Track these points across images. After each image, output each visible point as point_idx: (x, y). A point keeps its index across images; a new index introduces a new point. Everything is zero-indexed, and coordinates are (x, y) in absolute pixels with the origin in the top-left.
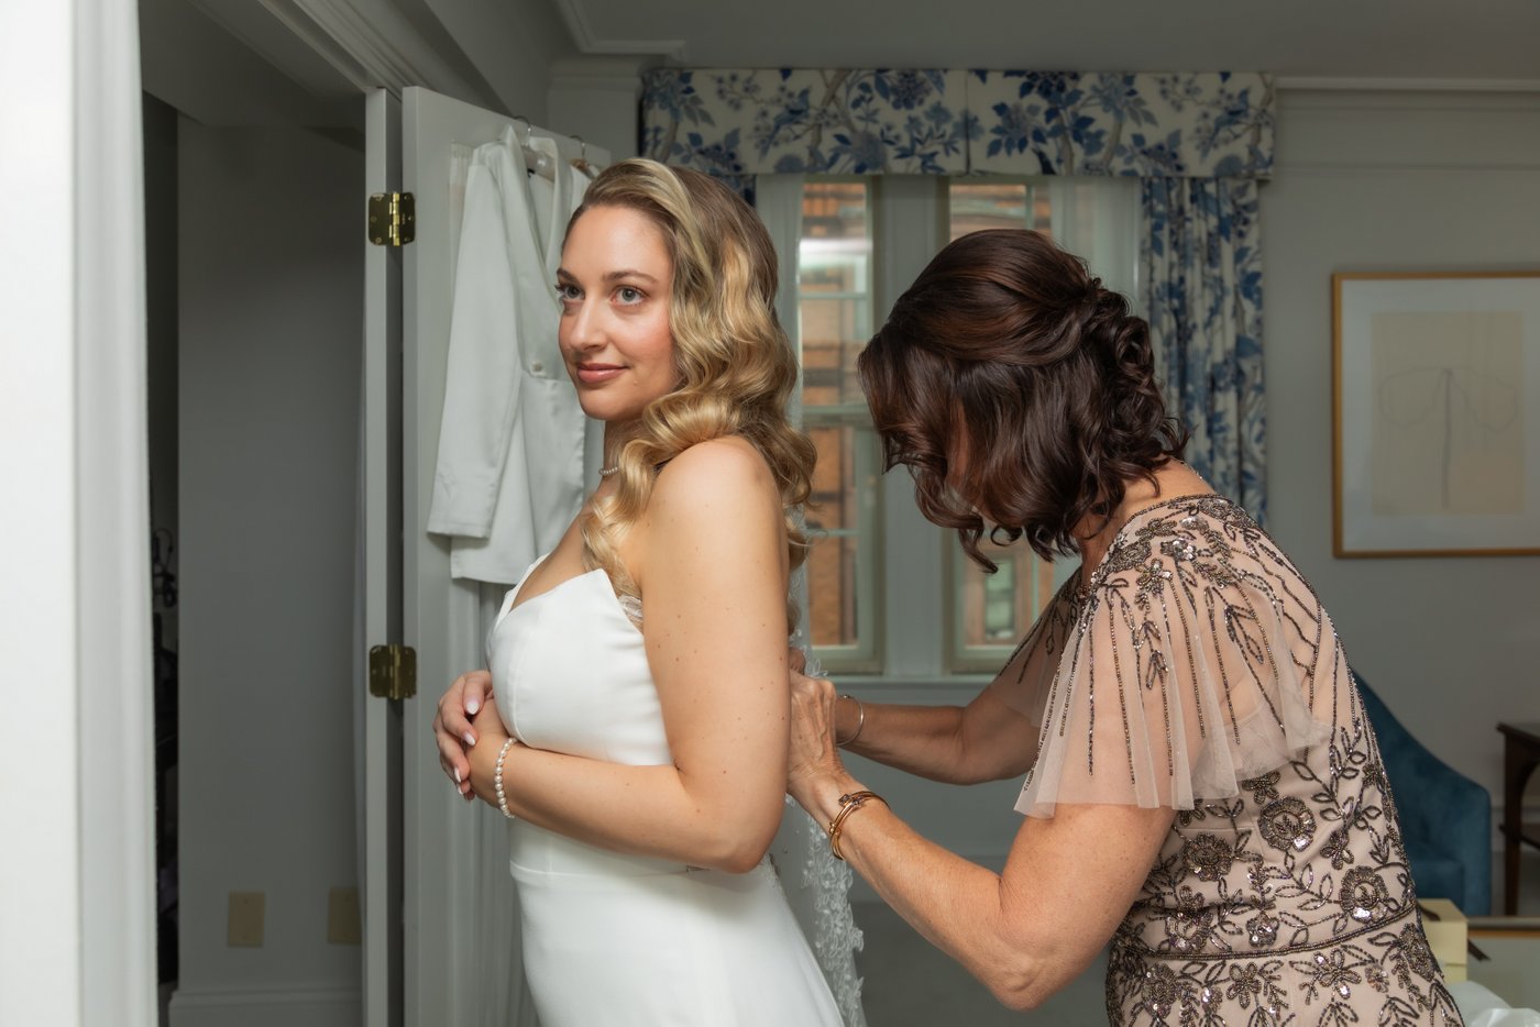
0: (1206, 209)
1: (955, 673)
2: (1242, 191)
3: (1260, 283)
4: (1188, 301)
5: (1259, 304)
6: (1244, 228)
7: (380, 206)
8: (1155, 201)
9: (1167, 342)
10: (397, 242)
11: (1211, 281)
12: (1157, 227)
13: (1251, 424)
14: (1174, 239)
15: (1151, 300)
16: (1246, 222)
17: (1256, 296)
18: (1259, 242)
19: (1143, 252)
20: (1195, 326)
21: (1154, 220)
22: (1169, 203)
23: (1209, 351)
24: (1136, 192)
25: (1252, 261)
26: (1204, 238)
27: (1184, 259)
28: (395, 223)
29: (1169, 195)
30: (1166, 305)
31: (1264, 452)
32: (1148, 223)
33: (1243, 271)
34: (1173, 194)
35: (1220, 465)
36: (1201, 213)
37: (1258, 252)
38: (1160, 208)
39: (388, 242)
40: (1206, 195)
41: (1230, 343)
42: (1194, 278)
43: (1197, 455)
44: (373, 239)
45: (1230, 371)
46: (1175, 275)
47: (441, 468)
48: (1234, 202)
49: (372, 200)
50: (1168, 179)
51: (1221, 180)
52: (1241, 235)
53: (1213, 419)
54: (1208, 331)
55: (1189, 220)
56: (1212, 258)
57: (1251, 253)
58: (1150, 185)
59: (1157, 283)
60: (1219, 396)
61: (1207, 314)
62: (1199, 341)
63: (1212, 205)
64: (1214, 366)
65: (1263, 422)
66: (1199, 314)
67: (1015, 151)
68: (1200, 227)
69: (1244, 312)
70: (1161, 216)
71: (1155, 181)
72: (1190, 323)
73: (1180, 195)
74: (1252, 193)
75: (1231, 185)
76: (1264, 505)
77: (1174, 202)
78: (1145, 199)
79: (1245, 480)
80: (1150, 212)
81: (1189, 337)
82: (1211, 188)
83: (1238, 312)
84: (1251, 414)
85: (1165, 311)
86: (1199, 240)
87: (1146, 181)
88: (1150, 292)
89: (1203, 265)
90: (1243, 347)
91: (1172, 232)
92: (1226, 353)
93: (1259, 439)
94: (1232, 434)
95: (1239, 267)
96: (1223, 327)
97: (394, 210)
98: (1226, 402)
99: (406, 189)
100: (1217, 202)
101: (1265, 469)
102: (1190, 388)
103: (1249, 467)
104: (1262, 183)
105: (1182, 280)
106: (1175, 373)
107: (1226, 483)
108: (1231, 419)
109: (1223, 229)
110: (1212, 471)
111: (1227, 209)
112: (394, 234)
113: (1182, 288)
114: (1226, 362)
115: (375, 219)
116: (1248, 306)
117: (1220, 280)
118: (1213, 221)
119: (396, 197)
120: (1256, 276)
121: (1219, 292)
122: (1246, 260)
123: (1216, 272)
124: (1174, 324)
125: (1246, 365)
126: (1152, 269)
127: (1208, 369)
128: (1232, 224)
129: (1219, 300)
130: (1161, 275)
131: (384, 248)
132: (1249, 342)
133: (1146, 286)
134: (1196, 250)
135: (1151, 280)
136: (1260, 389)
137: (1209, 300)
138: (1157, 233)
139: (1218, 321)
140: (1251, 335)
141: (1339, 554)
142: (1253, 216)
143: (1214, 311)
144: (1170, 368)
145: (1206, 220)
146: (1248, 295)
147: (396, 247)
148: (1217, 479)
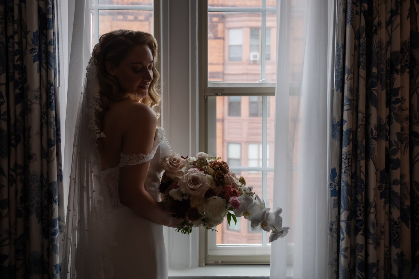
20: (379, 24)
23: (389, 43)
35: (396, 127)
43: (379, 119)
45: (405, 57)
53: (391, 92)
54: (390, 27)
60: (396, 76)
61: (389, 15)
62: (382, 35)
64: (393, 54)
66: (383, 16)
83: (413, 14)
92: (403, 44)
94: (407, 105)
96: (401, 24)
102: (375, 70)
107: (400, 140)
110: (390, 132)
114: (402, 51)
129: (399, 4)
139: (397, 20)
143: (395, 12)
148: (394, 138)
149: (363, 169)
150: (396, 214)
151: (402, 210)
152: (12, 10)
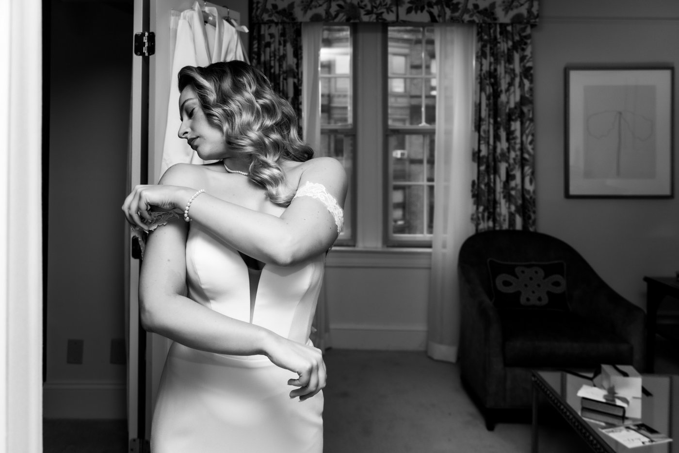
0: (507, 38)
1: (388, 246)
2: (524, 30)
3: (532, 72)
4: (498, 80)
5: (531, 81)
6: (525, 47)
7: (139, 38)
8: (483, 34)
9: (488, 98)
10: (147, 54)
11: (509, 71)
12: (484, 46)
13: (527, 136)
14: (492, 51)
15: (481, 79)
16: (526, 44)
17: (530, 78)
18: (532, 53)
19: (477, 57)
20: (502, 91)
21: (483, 43)
22: (489, 35)
23: (508, 102)
24: (475, 30)
25: (528, 61)
26: (506, 51)
27: (497, 61)
28: (146, 46)
29: (490, 32)
30: (488, 82)
31: (533, 149)
32: (480, 45)
33: (524, 66)
34: (492, 31)
35: (513, 155)
36: (505, 40)
37: (531, 58)
38: (486, 37)
39: (143, 54)
40: (507, 32)
41: (518, 99)
42: (501, 69)
43: (502, 150)
44: (136, 54)
45: (518, 112)
46: (492, 68)
47: (165, 156)
48: (520, 35)
49: (136, 35)
50: (490, 24)
51: (514, 25)
52: (523, 50)
53: (510, 134)
54: (508, 93)
55: (499, 43)
56: (510, 60)
57: (528, 58)
58: (481, 27)
59: (484, 71)
60: (513, 123)
61: (507, 86)
62: (503, 98)
63: (510, 36)
64: (510, 109)
65: (533, 135)
66: (504, 86)
67: (419, 12)
68: (504, 46)
69: (524, 85)
70: (486, 41)
71: (483, 25)
72: (499, 90)
73: (495, 31)
74: (528, 31)
75: (519, 27)
76: (533, 173)
77: (492, 35)
78: (479, 33)
79: (524, 162)
80: (480, 39)
81: (499, 96)
82: (509, 28)
83: (521, 85)
84: (527, 132)
85: (487, 84)
86: (504, 52)
87: (479, 25)
88: (480, 75)
89: (505, 63)
90: (524, 101)
91: (491, 49)
92: (516, 103)
93: (531, 143)
94: (518, 141)
95: (522, 64)
96: (514, 92)
97: (145, 40)
98: (516, 126)
99: (151, 31)
100: (512, 34)
101: (533, 157)
102: (499, 119)
103: (526, 156)
104: (533, 26)
105: (495, 70)
106: (492, 113)
107: (515, 163)
108: (518, 134)
109: (516, 46)
110: (509, 157)
111: (517, 38)
112: (145, 50)
113: (496, 74)
114: (515, 108)
115: (137, 44)
116: (527, 83)
117: (513, 70)
118: (510, 43)
119: (147, 34)
120: (530, 68)
121: (513, 76)
122: (525, 61)
123: (511, 66)
124: (491, 90)
125: (525, 109)
126: (482, 65)
127: (507, 110)
128: (520, 45)
129: (513, 79)
130: (486, 68)
131: (141, 57)
132: (527, 98)
133: (479, 73)
134: (502, 56)
135: (481, 70)
136: (532, 120)
137: (508, 79)
138: (484, 49)
139: (512, 89)
140: (527, 96)
141: (568, 196)
142: (529, 41)
143: (511, 84)
144: (490, 110)
145: (507, 43)
146: (526, 77)
147: (147, 56)
148: (511, 161)
149: (492, 180)
150: (513, 208)
151: (516, 207)
152: (279, 84)
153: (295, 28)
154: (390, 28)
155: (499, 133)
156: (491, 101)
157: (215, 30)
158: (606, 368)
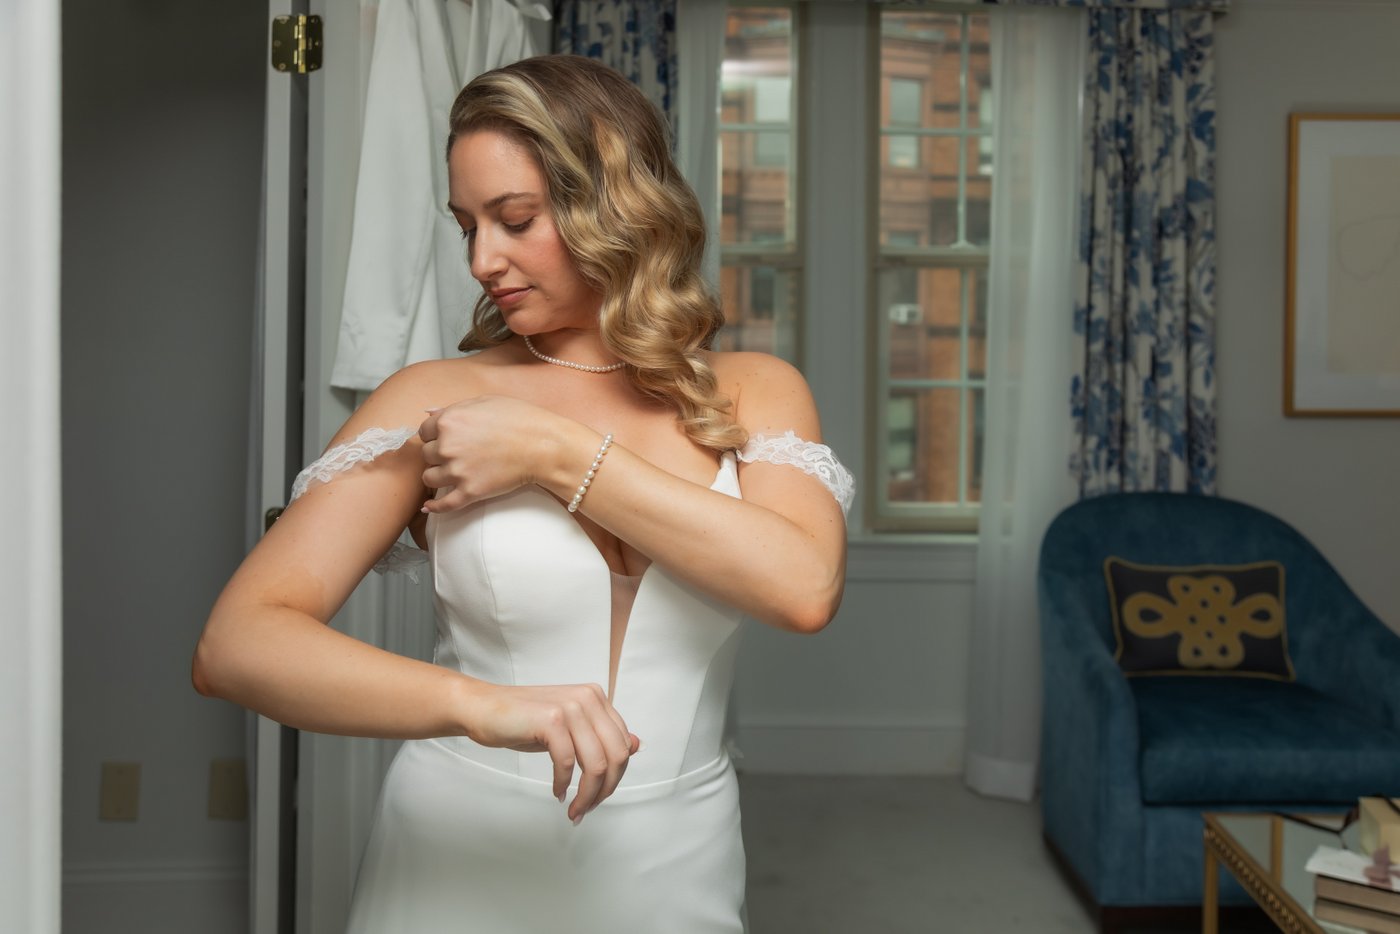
0: (1158, 42)
1: (877, 531)
2: (1196, 24)
3: (1213, 123)
4: (1135, 141)
5: (1212, 145)
6: (1197, 64)
7: (284, 29)
8: (1103, 33)
9: (1112, 184)
10: (302, 69)
11: (1161, 120)
12: (1105, 61)
13: (1200, 273)
14: (1122, 74)
15: (1096, 139)
16: (1200, 57)
17: (1208, 137)
18: (1214, 79)
19: (1088, 87)
20: (1142, 168)
21: (1101, 54)
22: (1117, 36)
23: (1157, 195)
24: (1083, 23)
25: (1205, 98)
26: (1155, 74)
27: (1133, 96)
28: (300, 49)
29: (1118, 26)
30: (1112, 145)
31: (1213, 303)
32: (1095, 58)
33: (1196, 110)
34: (1123, 26)
35: (1166, 316)
36: (1152, 47)
37: (1212, 89)
38: (1108, 41)
39: (293, 68)
40: (1158, 28)
41: (1180, 186)
42: (1142, 117)
43: (1142, 305)
44: (276, 66)
45: (1180, 216)
46: (1123, 112)
48: (1187, 36)
49: (276, 22)
50: (1118, 10)
51: (1174, 12)
52: (1194, 70)
53: (1160, 267)
54: (1157, 173)
55: (1139, 53)
56: (1163, 95)
57: (1204, 91)
58: (1098, 16)
59: (1103, 121)
60: (1167, 243)
61: (1155, 155)
62: (1146, 183)
63: (1164, 39)
64: (1162, 210)
65: (1213, 271)
66: (1147, 154)
68: (1150, 61)
69: (1195, 153)
70: (1108, 50)
71: (1104, 11)
72: (1137, 165)
73: (1130, 27)
74: (1207, 26)
75: (1185, 17)
76: (1212, 359)
77: (1124, 35)
78: (1093, 31)
79: (1192, 333)
80: (1098, 44)
81: (1136, 179)
82: (1163, 20)
83: (1189, 154)
84: (1200, 263)
85: (1111, 151)
86: (1149, 75)
87: (1095, 11)
88: (1094, 130)
89: (1153, 102)
90: (1194, 190)
91: (1120, 67)
92: (1176, 197)
93: (1208, 289)
94: (1180, 284)
95: (1191, 105)
96: (1172, 169)
97: (299, 34)
98: (1174, 249)
99: (313, 12)
100: (1170, 34)
101: (1213, 321)
102: (1136, 234)
103: (1197, 319)
104: (1217, 15)
105: (1130, 118)
106: (1120, 218)
107: (1172, 335)
108: (1178, 267)
109: (1175, 64)
110: (1157, 323)
111: (1180, 43)
112: (298, 59)
113: (1130, 127)
114: (1175, 207)
115: (278, 43)
116: (1200, 147)
117: (1170, 119)
118: (1165, 55)
119: (302, 19)
120: (1209, 115)
121: (1169, 132)
122: (1199, 97)
123: (1167, 110)
124: (1120, 166)
125: (1197, 210)
126: (1098, 106)
127: (1156, 213)
128: (1186, 60)
129: (1169, 140)
130: (1107, 113)
131: (288, 75)
132: (1201, 186)
133: (1091, 123)
134: (1145, 86)
135: (1097, 118)
136: (1211, 236)
137: (1158, 140)
138: (1105, 68)
139: (1167, 162)
140: (1202, 178)
141: (1290, 412)
142: (1207, 51)
143: (1163, 152)
144: (1115, 212)
145: (1157, 54)
146: (1200, 135)
147: (302, 74)
148: (1163, 331)
149: (1119, 376)
150: (1165, 441)
151: (1174, 437)
153: (662, 11)
154: (885, 15)
155: (1136, 267)
156: (1120, 190)
157: (470, 12)
158: (1370, 806)
